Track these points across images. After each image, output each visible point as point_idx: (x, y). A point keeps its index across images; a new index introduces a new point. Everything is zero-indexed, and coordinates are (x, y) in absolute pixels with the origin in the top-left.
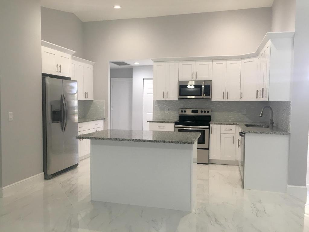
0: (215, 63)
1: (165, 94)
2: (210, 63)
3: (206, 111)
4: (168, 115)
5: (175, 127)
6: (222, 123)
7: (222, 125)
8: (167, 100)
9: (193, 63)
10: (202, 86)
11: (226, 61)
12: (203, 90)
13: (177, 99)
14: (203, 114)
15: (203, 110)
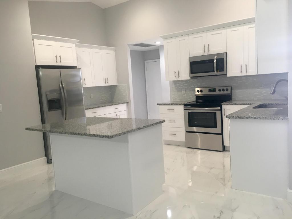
0: (229, 30)
1: (177, 73)
2: (223, 31)
3: (225, 89)
4: (185, 96)
5: (184, 110)
6: (236, 103)
7: (236, 106)
8: (179, 79)
9: (204, 35)
10: (214, 60)
11: (243, 26)
12: (215, 65)
13: (189, 78)
14: (222, 92)
15: (221, 89)
